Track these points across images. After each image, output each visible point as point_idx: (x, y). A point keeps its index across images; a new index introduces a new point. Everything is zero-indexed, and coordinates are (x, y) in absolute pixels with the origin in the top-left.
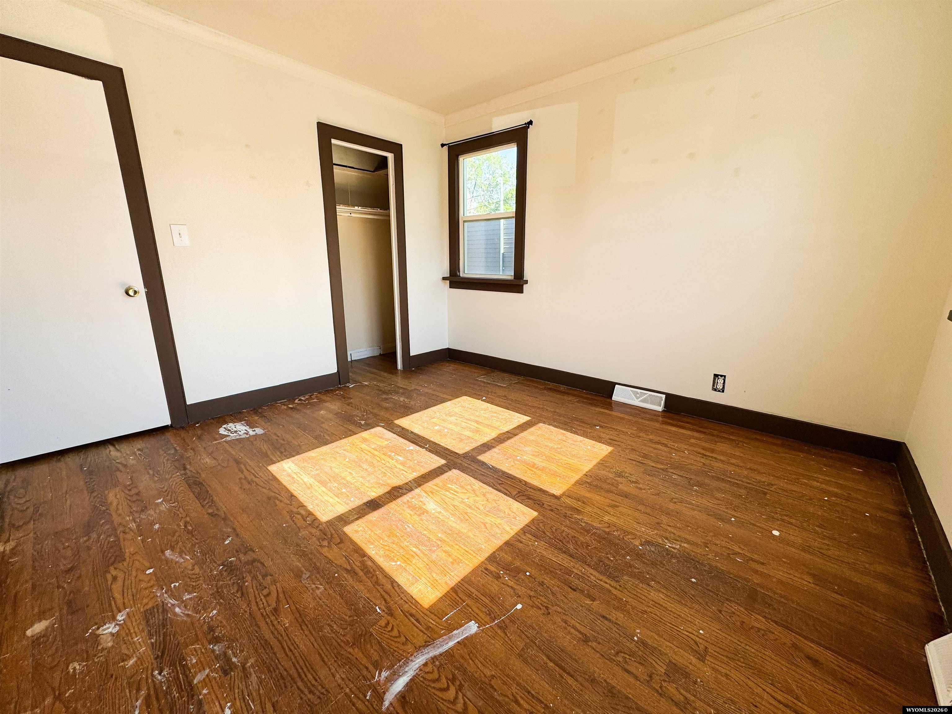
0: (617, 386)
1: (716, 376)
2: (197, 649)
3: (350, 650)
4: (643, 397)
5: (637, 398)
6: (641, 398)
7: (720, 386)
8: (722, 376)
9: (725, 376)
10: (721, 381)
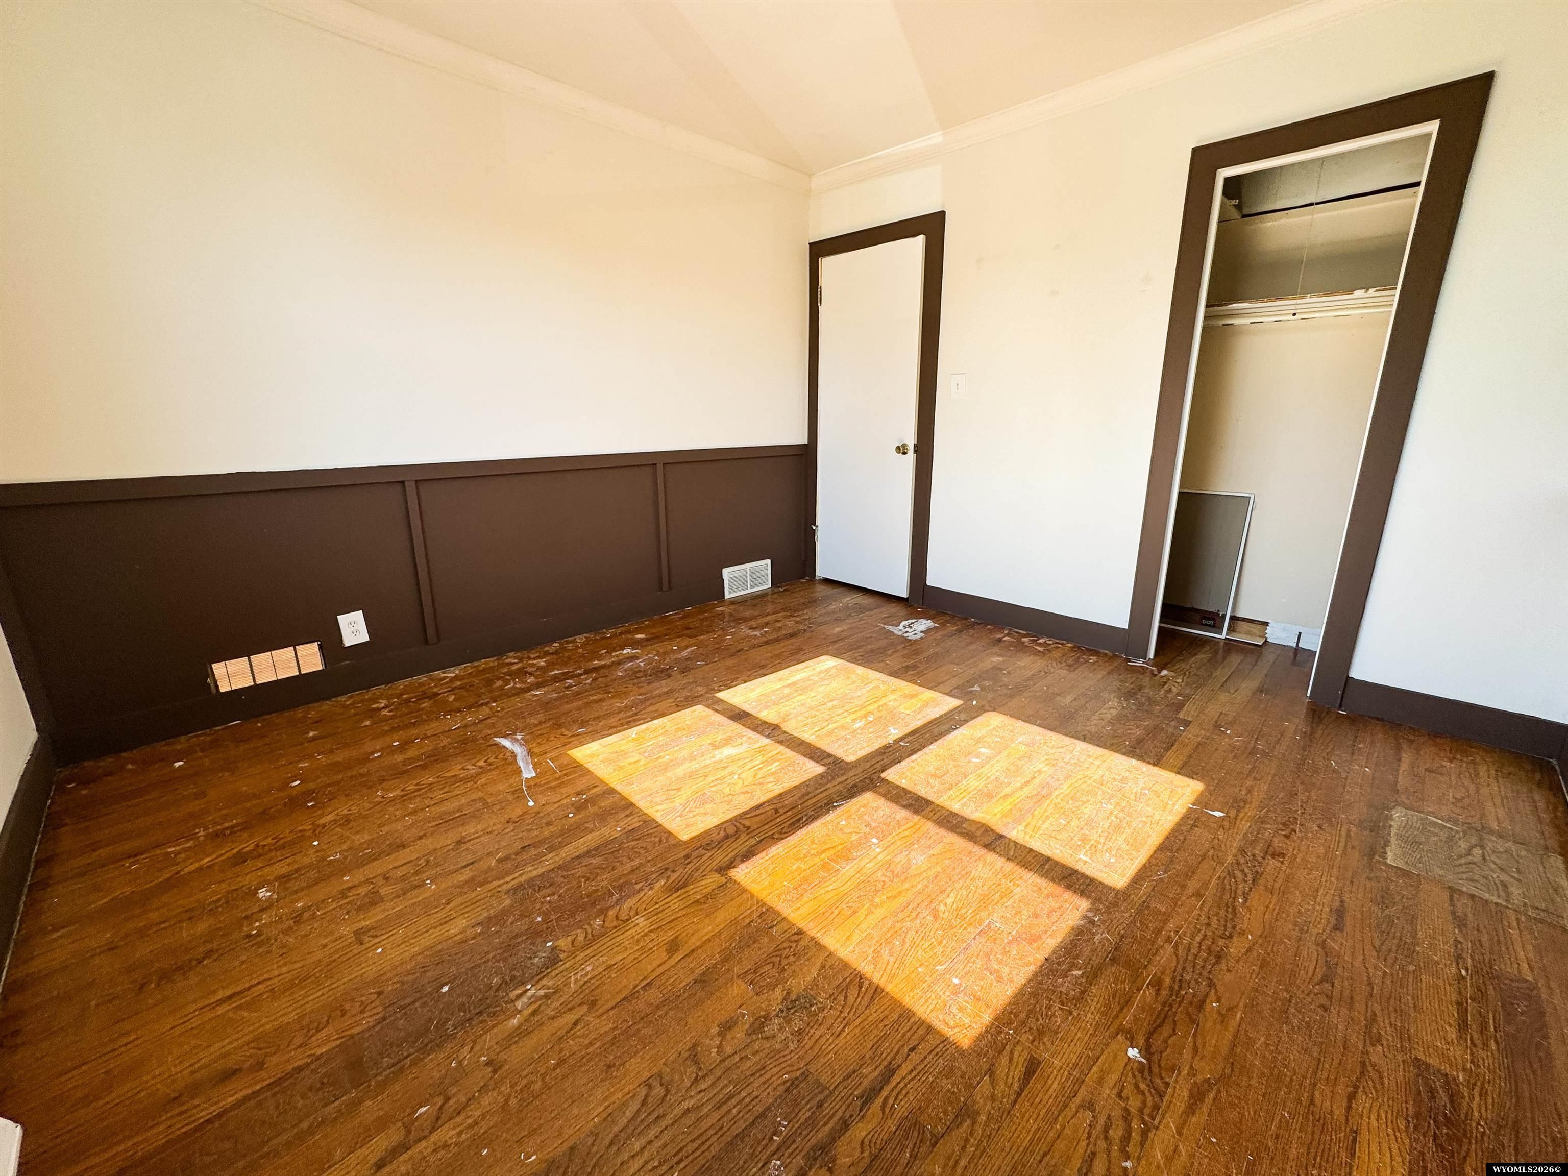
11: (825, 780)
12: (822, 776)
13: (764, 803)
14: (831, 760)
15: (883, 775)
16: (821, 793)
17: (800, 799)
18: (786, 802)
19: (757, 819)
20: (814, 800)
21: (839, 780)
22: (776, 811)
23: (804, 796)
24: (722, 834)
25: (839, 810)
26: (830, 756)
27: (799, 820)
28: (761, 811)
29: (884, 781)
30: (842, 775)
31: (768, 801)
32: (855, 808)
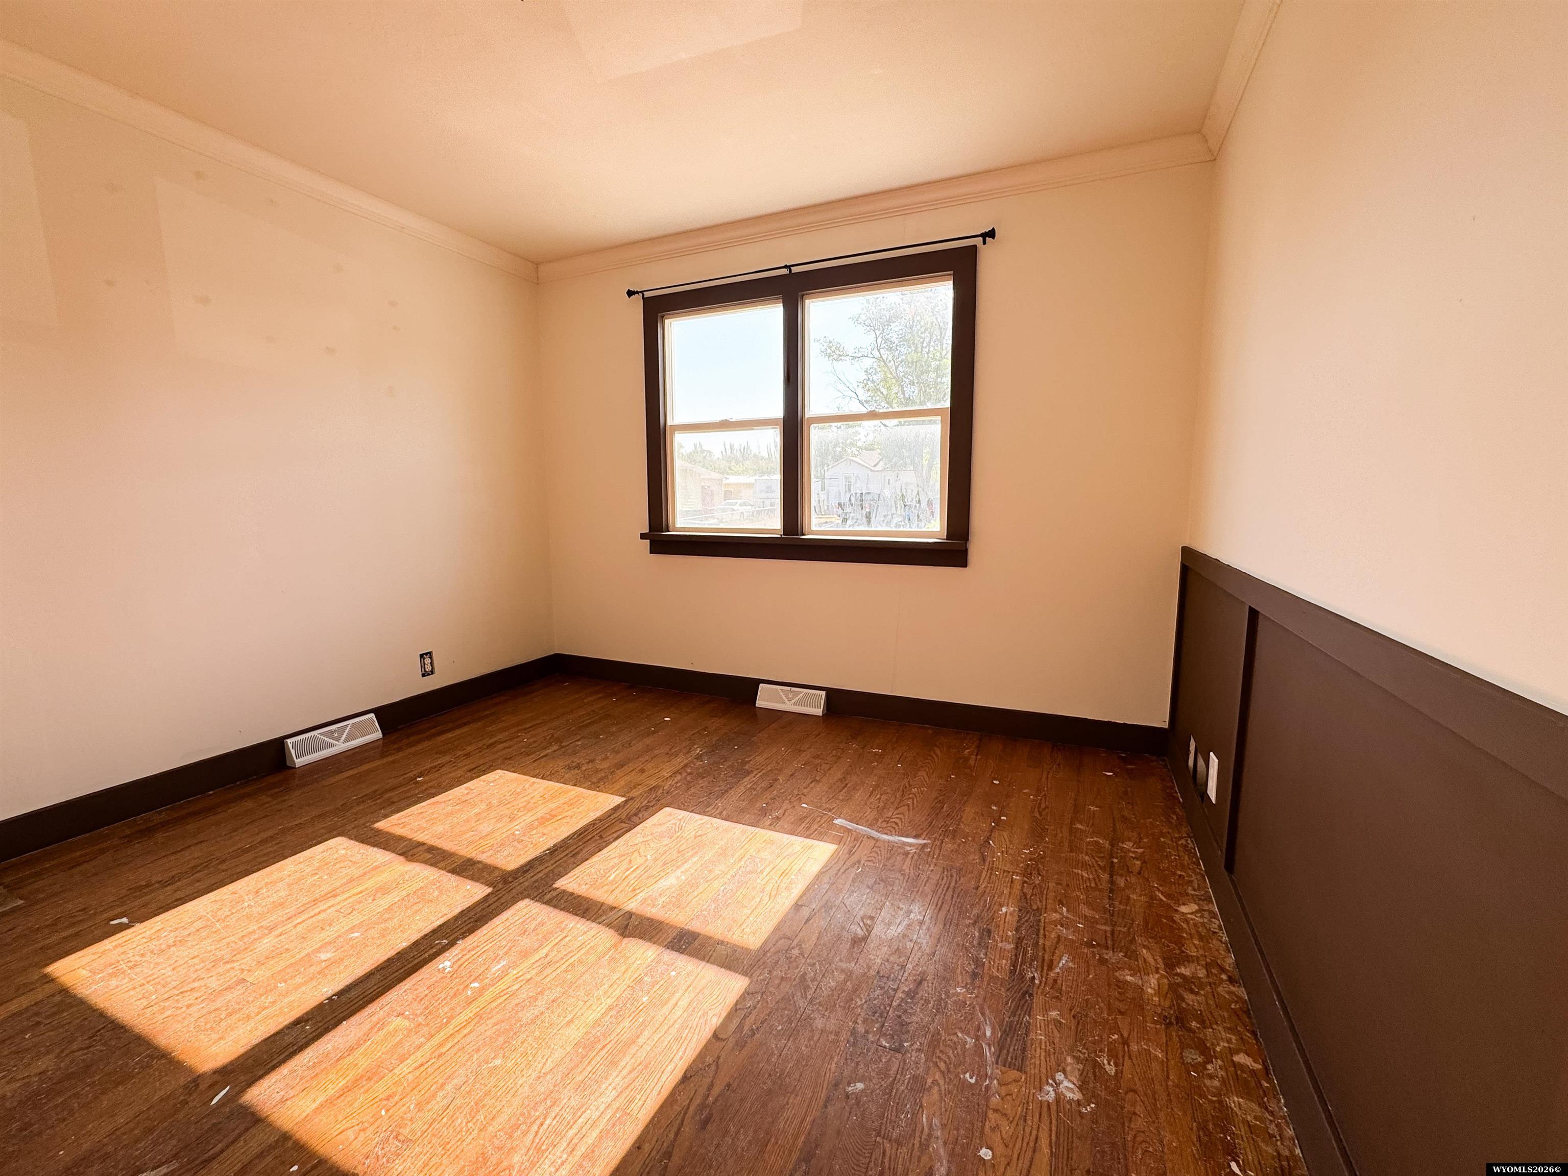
0: (289, 741)
1: (422, 656)
2: (996, 969)
3: (907, 871)
4: (345, 734)
5: (338, 739)
6: (344, 736)
7: (428, 668)
8: (426, 654)
9: (430, 653)
10: (428, 661)
11: (556, 871)
12: (560, 876)
13: (614, 841)
14: (548, 897)
15: (490, 890)
16: (561, 859)
17: (581, 850)
18: (594, 845)
19: (617, 828)
20: (567, 852)
21: (540, 875)
22: (601, 837)
23: (577, 853)
24: (640, 815)
25: (545, 848)
26: (548, 903)
27: (580, 834)
28: (615, 835)
29: (489, 885)
30: (536, 881)
31: (611, 843)
32: (529, 852)
